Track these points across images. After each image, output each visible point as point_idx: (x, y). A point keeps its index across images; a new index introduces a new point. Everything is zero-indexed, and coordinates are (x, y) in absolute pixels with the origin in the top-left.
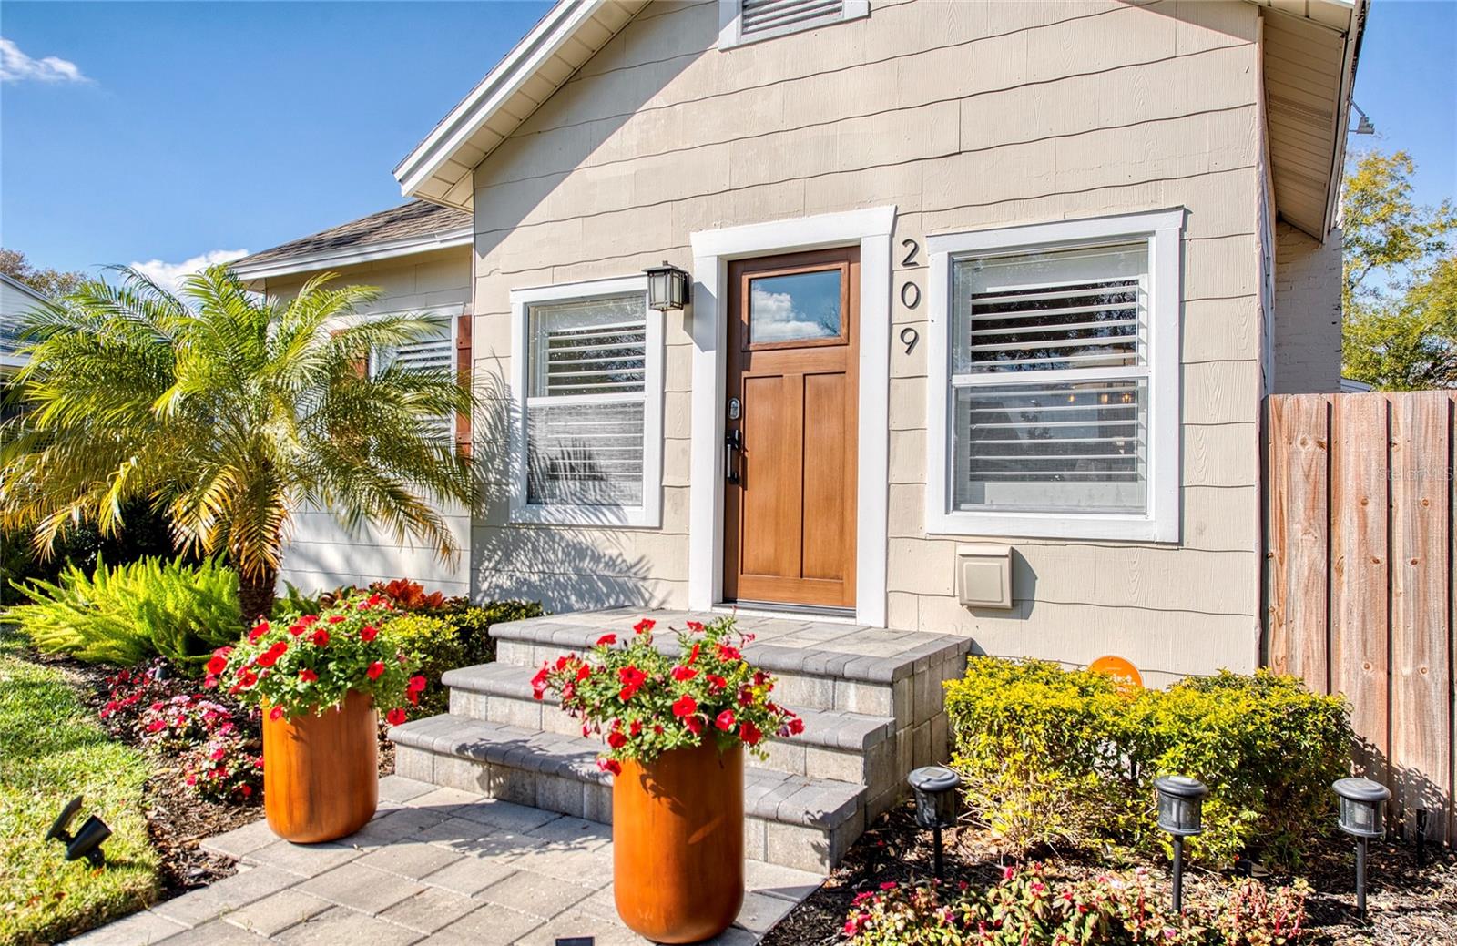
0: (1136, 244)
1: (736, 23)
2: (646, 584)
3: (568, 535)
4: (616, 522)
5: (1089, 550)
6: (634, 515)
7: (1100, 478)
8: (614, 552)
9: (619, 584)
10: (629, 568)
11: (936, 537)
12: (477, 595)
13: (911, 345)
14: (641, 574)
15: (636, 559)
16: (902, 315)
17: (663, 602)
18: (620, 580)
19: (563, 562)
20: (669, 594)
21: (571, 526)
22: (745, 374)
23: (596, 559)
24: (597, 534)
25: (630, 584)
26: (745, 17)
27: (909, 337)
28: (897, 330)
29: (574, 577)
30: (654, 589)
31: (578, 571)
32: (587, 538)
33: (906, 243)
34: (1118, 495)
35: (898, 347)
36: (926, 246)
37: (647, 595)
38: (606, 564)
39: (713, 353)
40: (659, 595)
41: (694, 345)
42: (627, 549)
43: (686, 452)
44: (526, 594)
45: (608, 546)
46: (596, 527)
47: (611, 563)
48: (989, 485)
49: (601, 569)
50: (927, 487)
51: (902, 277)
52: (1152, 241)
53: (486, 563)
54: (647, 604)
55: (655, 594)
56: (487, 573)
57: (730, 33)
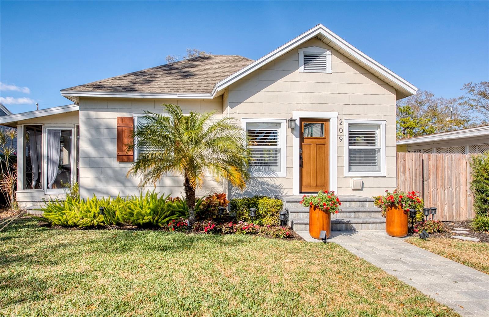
0: (378, 126)
1: (303, 67)
2: (281, 190)
3: (259, 179)
4: (274, 176)
5: (372, 178)
6: (279, 174)
7: (373, 166)
8: (273, 183)
9: (274, 191)
10: (277, 187)
11: (346, 177)
12: (231, 196)
13: (341, 140)
14: (281, 188)
15: (279, 184)
16: (340, 134)
17: (286, 194)
18: (275, 189)
19: (258, 186)
20: (288, 192)
21: (260, 177)
22: (303, 143)
23: (268, 185)
24: (268, 179)
25: (277, 190)
26: (305, 66)
27: (341, 138)
28: (339, 137)
29: (261, 190)
30: (284, 191)
31: (263, 188)
32: (265, 180)
33: (340, 120)
34: (373, 169)
35: (339, 140)
36: (344, 121)
37: (282, 192)
38: (271, 186)
39: (299, 138)
40: (285, 192)
41: (294, 136)
42: (277, 182)
43: (292, 160)
44: (247, 195)
45: (271, 182)
46: (268, 177)
47: (272, 186)
48: (352, 167)
49: (270, 187)
50: (345, 168)
51: (340, 126)
52: (381, 125)
53: (234, 188)
54: (282, 194)
55: (284, 192)
56: (234, 190)
57: (301, 69)
